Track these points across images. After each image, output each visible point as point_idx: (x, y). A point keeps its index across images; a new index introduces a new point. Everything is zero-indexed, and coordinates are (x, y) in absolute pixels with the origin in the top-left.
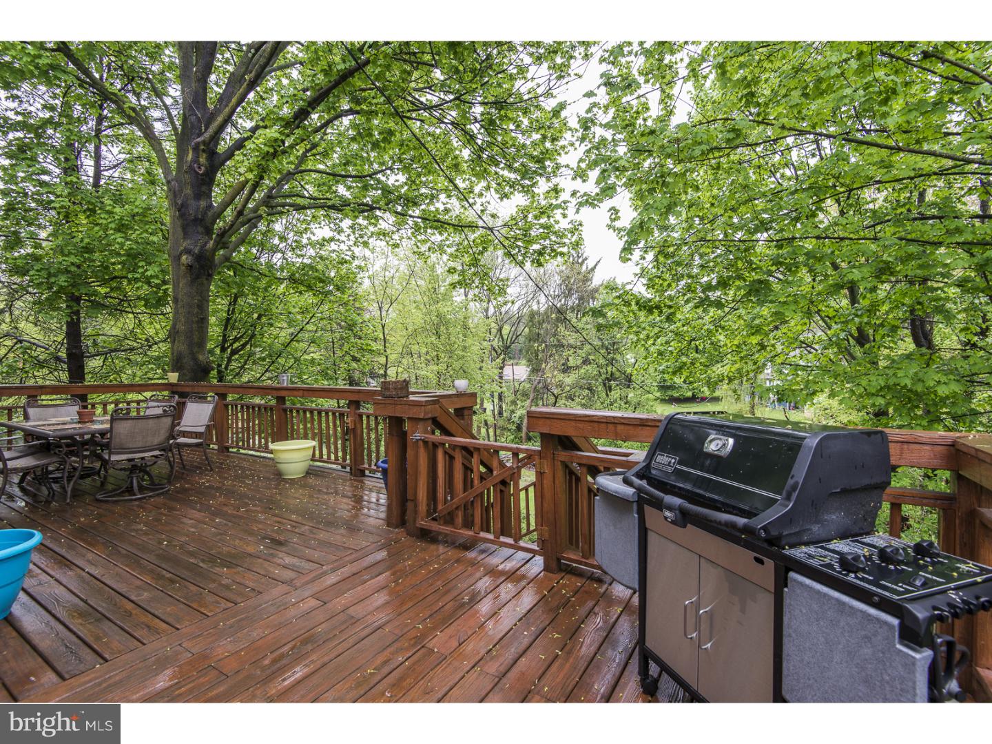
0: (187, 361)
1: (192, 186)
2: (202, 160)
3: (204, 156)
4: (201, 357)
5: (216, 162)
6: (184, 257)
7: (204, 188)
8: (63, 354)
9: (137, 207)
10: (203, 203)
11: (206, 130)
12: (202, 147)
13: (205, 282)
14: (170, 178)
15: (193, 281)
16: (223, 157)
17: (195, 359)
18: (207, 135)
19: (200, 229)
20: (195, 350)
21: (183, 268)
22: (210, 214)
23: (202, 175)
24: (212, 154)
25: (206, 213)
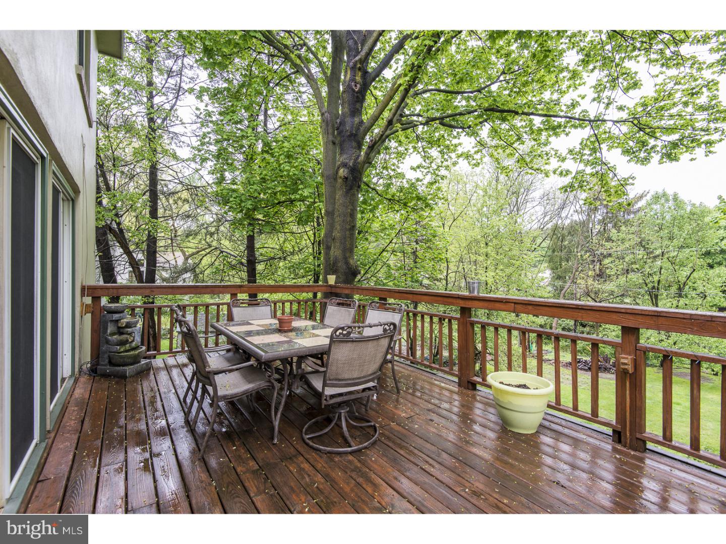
0: (341, 265)
1: (349, 105)
2: (358, 78)
3: (360, 74)
4: (351, 261)
5: (368, 79)
6: (341, 171)
7: (358, 106)
8: (244, 261)
9: (298, 141)
10: (356, 120)
11: (362, 49)
12: (359, 65)
13: (356, 193)
14: (323, 111)
15: (347, 192)
16: (373, 75)
17: (347, 263)
18: (363, 53)
19: (354, 144)
20: (348, 255)
21: (340, 181)
22: (362, 129)
23: (357, 93)
24: (365, 73)
25: (359, 129)
